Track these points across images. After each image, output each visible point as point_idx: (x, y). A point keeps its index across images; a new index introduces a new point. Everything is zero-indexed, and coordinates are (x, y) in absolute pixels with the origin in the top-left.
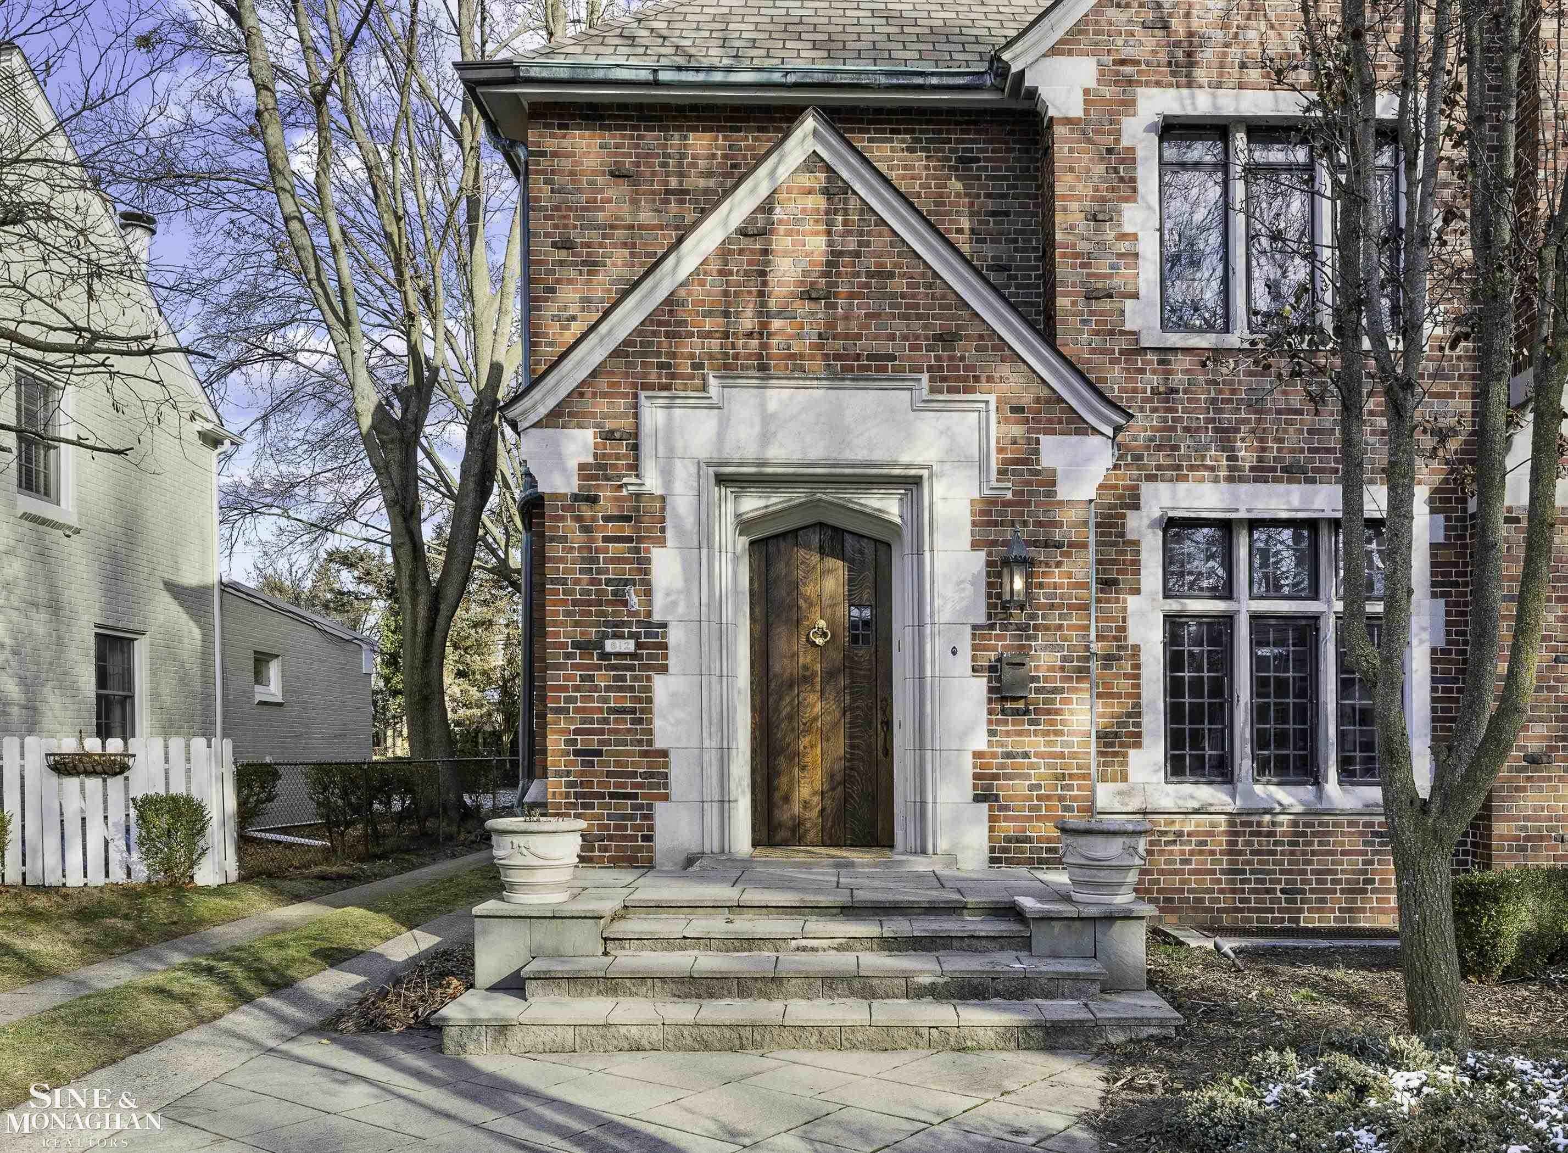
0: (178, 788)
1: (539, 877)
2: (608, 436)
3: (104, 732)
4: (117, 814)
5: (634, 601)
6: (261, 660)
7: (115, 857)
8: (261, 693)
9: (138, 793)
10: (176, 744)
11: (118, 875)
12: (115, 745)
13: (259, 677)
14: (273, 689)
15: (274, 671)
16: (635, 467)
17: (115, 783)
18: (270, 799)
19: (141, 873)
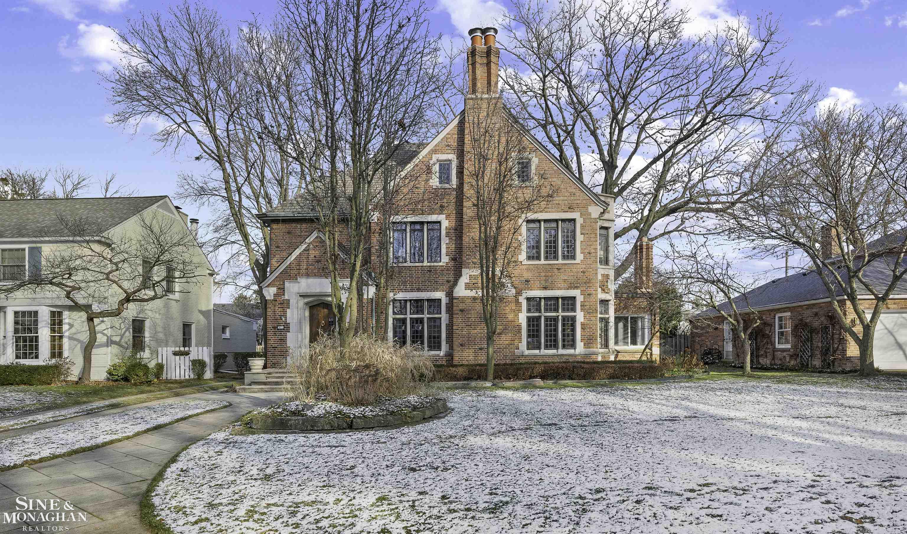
0: (200, 358)
1: (256, 367)
2: (279, 288)
3: (184, 346)
4: (187, 364)
5: (283, 319)
6: (224, 328)
7: (186, 374)
8: (224, 336)
9: (191, 359)
10: (200, 348)
11: (187, 377)
12: (187, 349)
13: (224, 332)
14: (227, 335)
15: (228, 330)
16: (284, 294)
17: (187, 357)
18: (225, 362)
19: (192, 376)
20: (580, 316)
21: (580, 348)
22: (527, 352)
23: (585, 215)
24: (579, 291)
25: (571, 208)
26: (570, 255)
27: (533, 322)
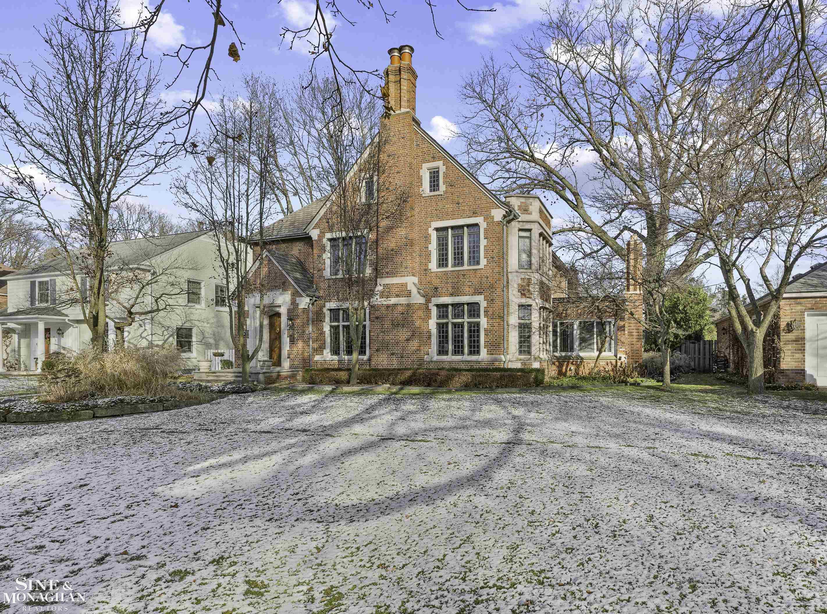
20: (483, 321)
21: (484, 355)
22: (436, 358)
23: (488, 218)
24: (483, 296)
25: (475, 214)
26: (474, 259)
27: (442, 328)
